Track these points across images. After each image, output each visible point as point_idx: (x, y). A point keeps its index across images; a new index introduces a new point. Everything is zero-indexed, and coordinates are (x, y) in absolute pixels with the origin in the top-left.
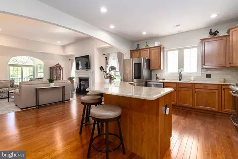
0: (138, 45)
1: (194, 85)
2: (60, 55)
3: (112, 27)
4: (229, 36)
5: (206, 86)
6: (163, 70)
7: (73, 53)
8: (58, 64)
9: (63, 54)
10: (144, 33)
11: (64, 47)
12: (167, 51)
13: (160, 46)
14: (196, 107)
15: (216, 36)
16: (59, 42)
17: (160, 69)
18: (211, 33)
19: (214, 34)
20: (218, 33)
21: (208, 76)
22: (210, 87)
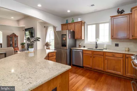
0: (67, 20)
1: (104, 53)
2: (15, 27)
3: (39, 5)
4: (132, 14)
5: (113, 54)
6: (84, 40)
7: (24, 26)
8: (13, 34)
9: (18, 26)
10: (69, 11)
11: (18, 21)
12: (87, 25)
13: (81, 22)
14: (106, 71)
15: (123, 14)
16: (12, 18)
17: (81, 39)
18: (118, 12)
19: (121, 12)
20: (124, 11)
21: (117, 45)
22: (117, 55)
